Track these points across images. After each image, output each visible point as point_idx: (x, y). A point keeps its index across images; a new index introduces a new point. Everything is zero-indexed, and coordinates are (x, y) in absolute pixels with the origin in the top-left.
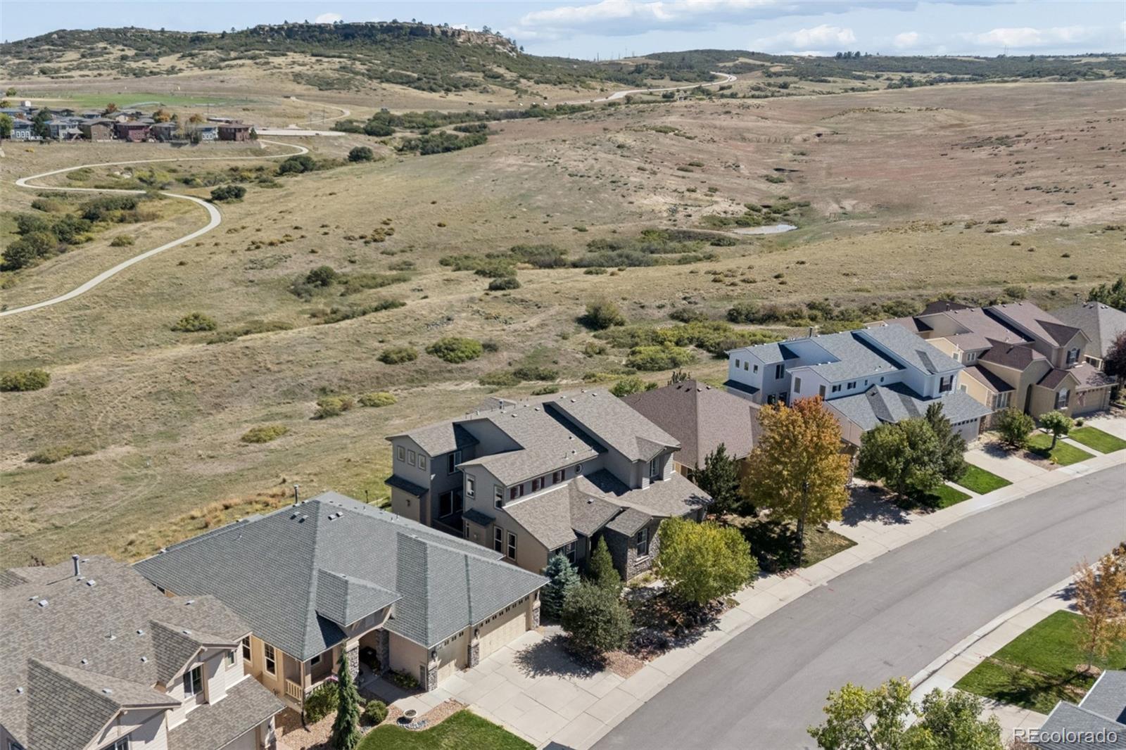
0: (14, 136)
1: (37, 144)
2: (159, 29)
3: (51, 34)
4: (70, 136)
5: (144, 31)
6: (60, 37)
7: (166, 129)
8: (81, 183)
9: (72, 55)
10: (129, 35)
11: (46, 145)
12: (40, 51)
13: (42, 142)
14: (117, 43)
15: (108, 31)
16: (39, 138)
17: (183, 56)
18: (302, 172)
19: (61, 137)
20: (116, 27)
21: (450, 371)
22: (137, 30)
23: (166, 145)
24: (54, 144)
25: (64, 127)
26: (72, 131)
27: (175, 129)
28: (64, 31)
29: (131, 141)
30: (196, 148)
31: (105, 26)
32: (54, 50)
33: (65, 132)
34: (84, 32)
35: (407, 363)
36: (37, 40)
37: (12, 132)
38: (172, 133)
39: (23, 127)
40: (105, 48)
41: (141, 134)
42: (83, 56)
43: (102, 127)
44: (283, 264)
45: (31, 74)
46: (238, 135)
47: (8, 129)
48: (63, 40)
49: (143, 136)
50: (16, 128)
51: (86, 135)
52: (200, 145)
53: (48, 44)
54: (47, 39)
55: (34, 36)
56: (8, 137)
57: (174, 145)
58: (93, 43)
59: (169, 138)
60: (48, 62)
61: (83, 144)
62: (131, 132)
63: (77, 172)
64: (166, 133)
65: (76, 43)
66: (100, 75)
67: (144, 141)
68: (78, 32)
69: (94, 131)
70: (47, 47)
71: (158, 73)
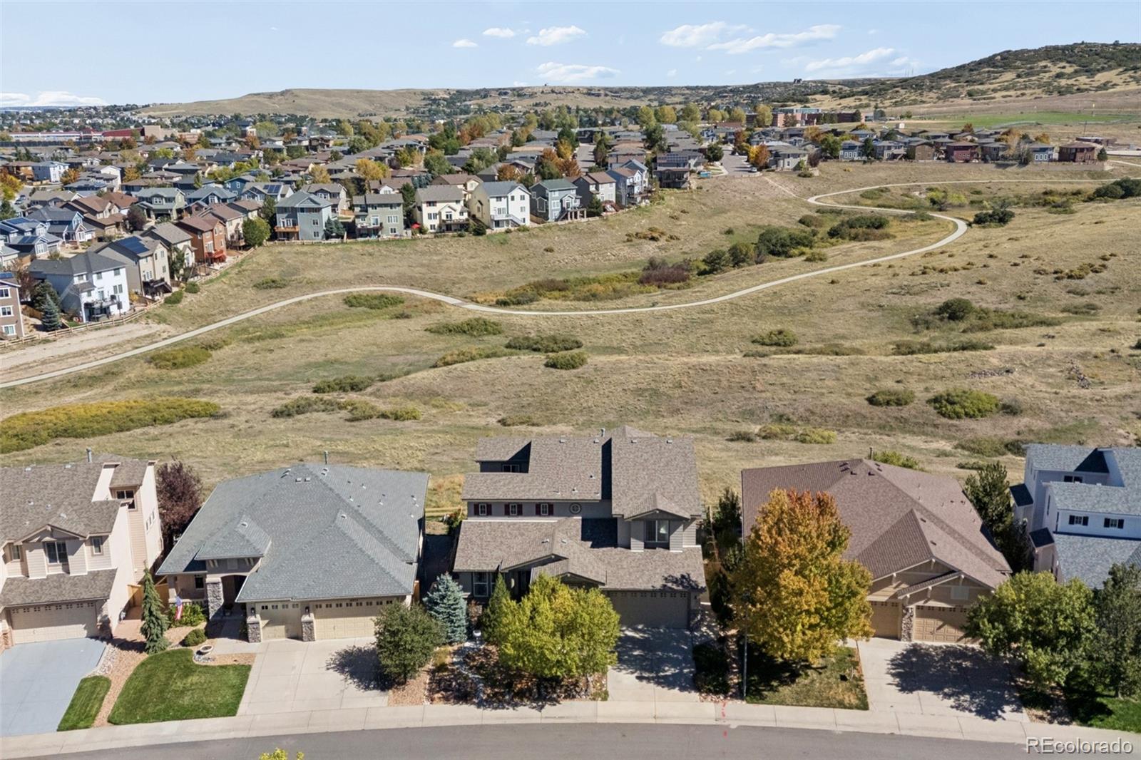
0: (843, 156)
1: (859, 164)
2: (1112, 42)
3: (995, 56)
4: (894, 157)
5: (1095, 45)
6: (1003, 58)
7: (995, 149)
8: (869, 202)
9: (1009, 76)
10: (1076, 51)
11: (867, 165)
12: (979, 74)
13: (865, 162)
14: (1061, 60)
15: (1056, 48)
16: (864, 158)
17: (1125, 70)
18: (1123, 197)
19: (886, 157)
20: (1064, 44)
21: (936, 426)
22: (1087, 45)
23: (991, 166)
24: (876, 164)
25: (889, 148)
26: (896, 151)
27: (1004, 149)
28: (1008, 52)
29: (953, 162)
30: (1025, 169)
31: (1053, 44)
32: (993, 72)
33: (890, 152)
34: (1030, 51)
35: (894, 408)
36: (980, 63)
37: (841, 152)
38: (1001, 153)
39: (852, 148)
40: (1045, 67)
41: (966, 155)
42: (1019, 76)
43: (927, 147)
44: (934, 292)
45: (958, 97)
46: (1079, 155)
47: (836, 150)
48: (1005, 61)
49: (968, 157)
50: (844, 149)
51: (909, 156)
52: (1029, 167)
53: (989, 66)
54: (990, 61)
55: (977, 59)
56: (836, 157)
57: (999, 166)
58: (1034, 62)
59: (995, 159)
60: (982, 84)
61: (904, 165)
62: (955, 153)
63: (872, 192)
64: (994, 153)
65: (1018, 63)
66: (1023, 94)
67: (967, 161)
68: (1022, 52)
69: (918, 153)
70: (987, 69)
71: (1086, 90)
